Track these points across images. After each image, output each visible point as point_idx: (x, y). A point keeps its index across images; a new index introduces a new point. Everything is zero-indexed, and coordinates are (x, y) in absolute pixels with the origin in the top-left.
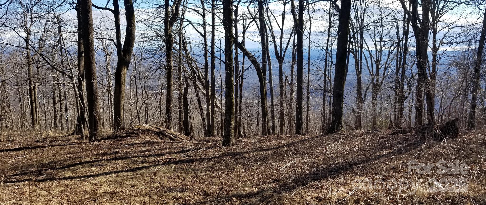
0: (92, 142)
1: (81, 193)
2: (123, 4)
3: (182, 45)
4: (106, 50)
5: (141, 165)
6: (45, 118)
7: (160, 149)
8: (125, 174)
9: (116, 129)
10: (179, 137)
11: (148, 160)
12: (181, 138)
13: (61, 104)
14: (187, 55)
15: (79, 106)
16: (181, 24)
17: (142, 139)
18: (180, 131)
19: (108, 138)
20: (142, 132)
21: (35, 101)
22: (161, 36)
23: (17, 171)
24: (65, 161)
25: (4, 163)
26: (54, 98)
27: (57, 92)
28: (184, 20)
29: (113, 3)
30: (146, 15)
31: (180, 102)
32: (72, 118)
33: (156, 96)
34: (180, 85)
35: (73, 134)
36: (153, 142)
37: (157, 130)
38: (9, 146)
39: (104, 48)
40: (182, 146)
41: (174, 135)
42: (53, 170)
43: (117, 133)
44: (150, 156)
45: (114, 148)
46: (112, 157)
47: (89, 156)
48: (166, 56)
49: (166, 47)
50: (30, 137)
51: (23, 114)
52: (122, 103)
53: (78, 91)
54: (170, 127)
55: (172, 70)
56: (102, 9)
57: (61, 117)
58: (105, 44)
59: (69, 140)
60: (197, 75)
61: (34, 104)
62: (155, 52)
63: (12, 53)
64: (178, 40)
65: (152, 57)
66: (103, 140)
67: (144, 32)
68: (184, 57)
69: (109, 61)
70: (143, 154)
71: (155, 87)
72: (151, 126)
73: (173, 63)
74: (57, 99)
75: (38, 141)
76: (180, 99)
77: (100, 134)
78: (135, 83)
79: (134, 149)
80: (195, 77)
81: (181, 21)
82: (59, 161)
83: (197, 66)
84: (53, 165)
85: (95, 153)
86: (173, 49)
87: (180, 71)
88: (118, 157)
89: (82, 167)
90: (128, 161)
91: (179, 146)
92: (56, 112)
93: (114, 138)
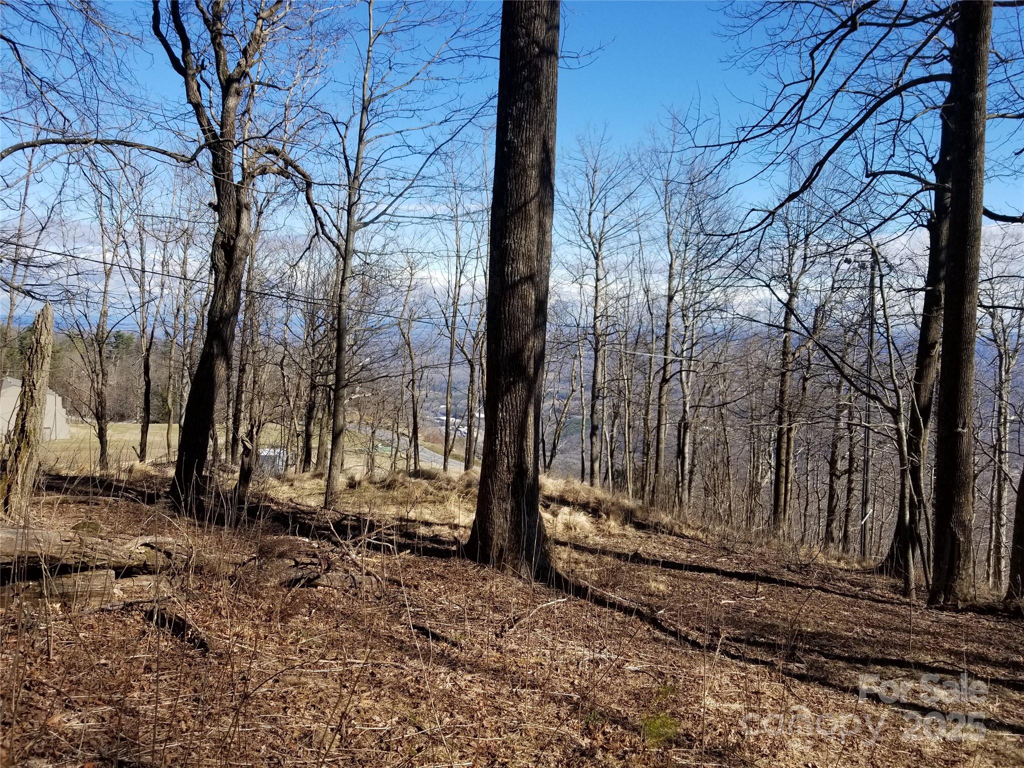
0: (936, 608)
1: (906, 752)
4: (1001, 342)
6: (806, 510)
9: (1018, 587)
13: (850, 481)
15: (908, 496)
19: (988, 610)
21: (787, 462)
23: (737, 632)
24: (860, 642)
25: (711, 601)
26: (833, 463)
27: (843, 449)
32: (876, 525)
35: (880, 570)
38: (723, 563)
39: (995, 335)
42: (826, 656)
43: (1020, 602)
45: (1008, 648)
46: (1001, 673)
47: (927, 650)
50: (771, 553)
51: (754, 489)
53: (909, 454)
57: (847, 516)
58: (1002, 321)
59: (866, 587)
61: (784, 469)
63: (749, 341)
66: (974, 611)
69: (1007, 372)
74: (842, 465)
75: (789, 569)
77: (965, 591)
82: (841, 637)
84: (825, 642)
85: (947, 646)
89: (907, 676)
92: (835, 500)
93: (1010, 617)
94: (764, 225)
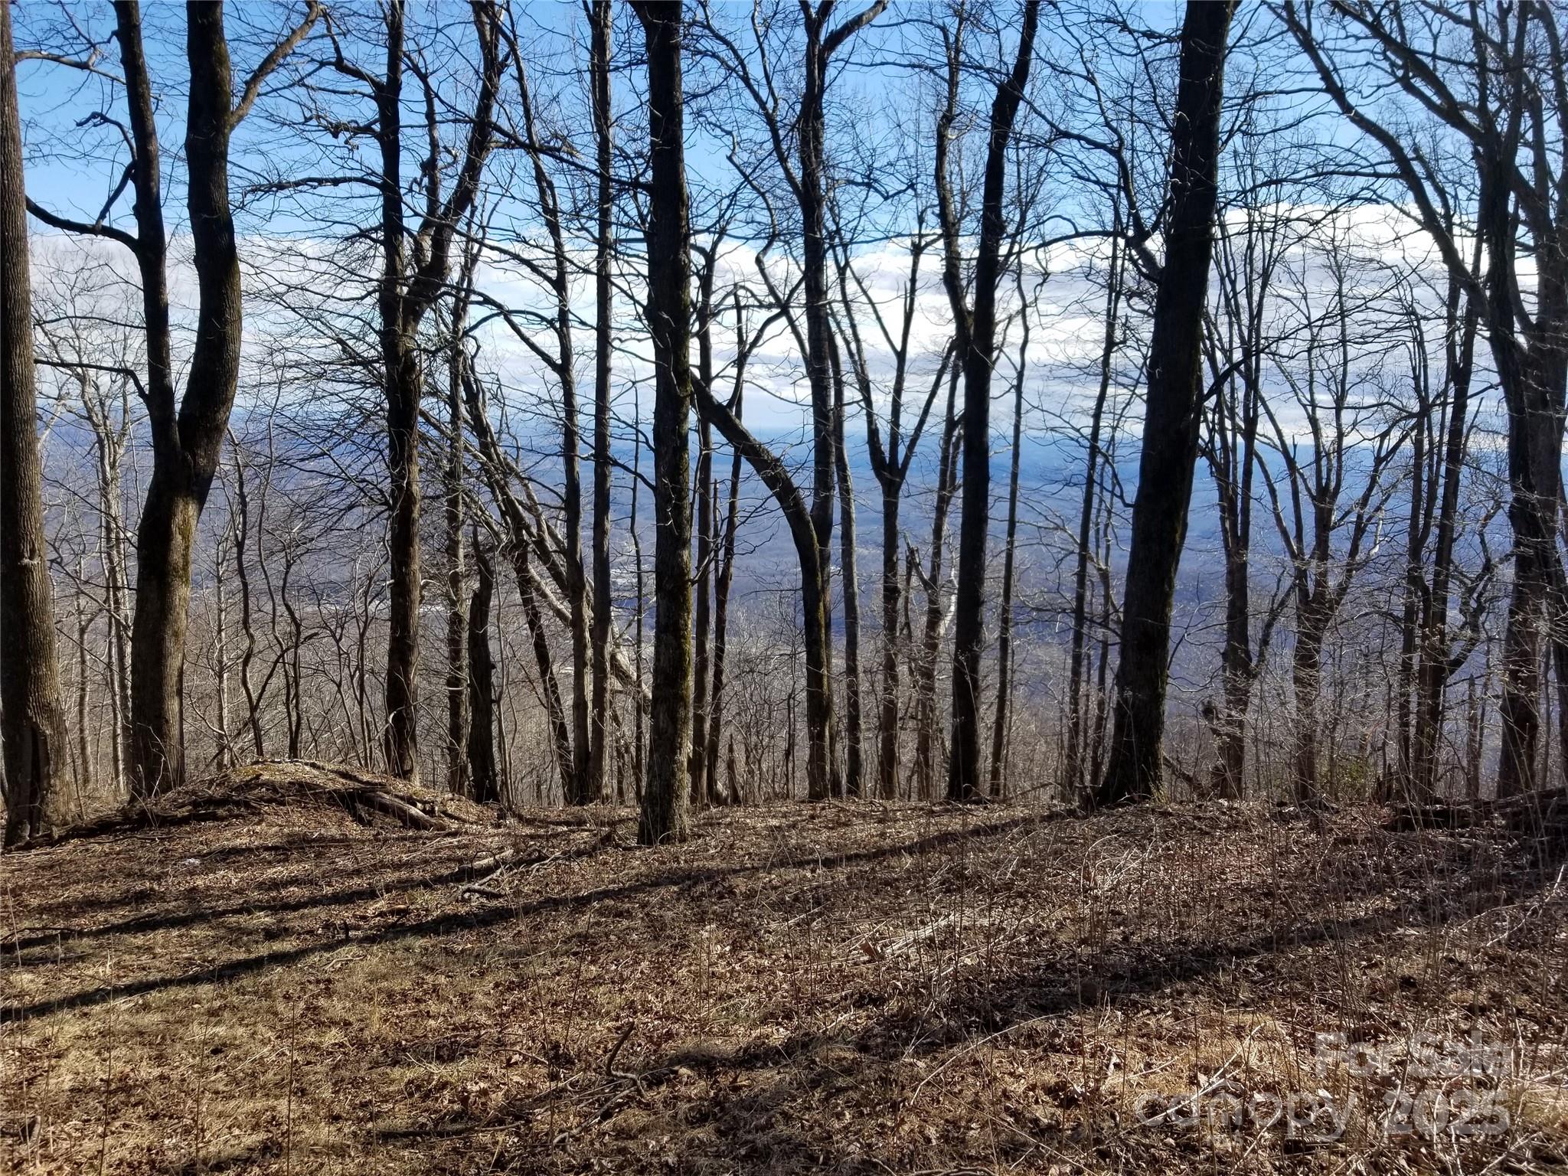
0: (18, 849)
2: (186, 213)
3: (465, 403)
4: (98, 419)
5: (263, 950)
7: (358, 872)
8: (183, 994)
9: (140, 782)
10: (445, 813)
11: (296, 924)
12: (457, 814)
14: (485, 448)
16: (458, 313)
17: (270, 825)
18: (455, 783)
19: (103, 828)
20: (270, 795)
22: (366, 363)
28: (473, 298)
29: (135, 208)
30: (292, 268)
31: (455, 656)
33: (339, 630)
34: (455, 580)
36: (321, 839)
37: (341, 784)
39: (89, 410)
40: (459, 853)
41: (424, 803)
43: (146, 804)
44: (304, 905)
45: (129, 875)
46: (120, 915)
48: (387, 451)
49: (390, 411)
52: (174, 663)
54: (407, 768)
55: (416, 515)
56: (82, 229)
58: (97, 388)
60: (530, 534)
62: (337, 433)
64: (444, 381)
65: (323, 454)
66: (79, 836)
67: (287, 342)
68: (475, 456)
69: (113, 466)
70: (274, 899)
71: (335, 588)
72: (313, 765)
73: (419, 485)
76: (453, 642)
77: (63, 809)
78: (241, 571)
79: (231, 874)
80: (521, 544)
81: (458, 299)
83: (529, 497)
85: (35, 902)
86: (420, 419)
87: (452, 517)
88: (149, 916)
90: (198, 932)
91: (443, 854)
93: (132, 830)
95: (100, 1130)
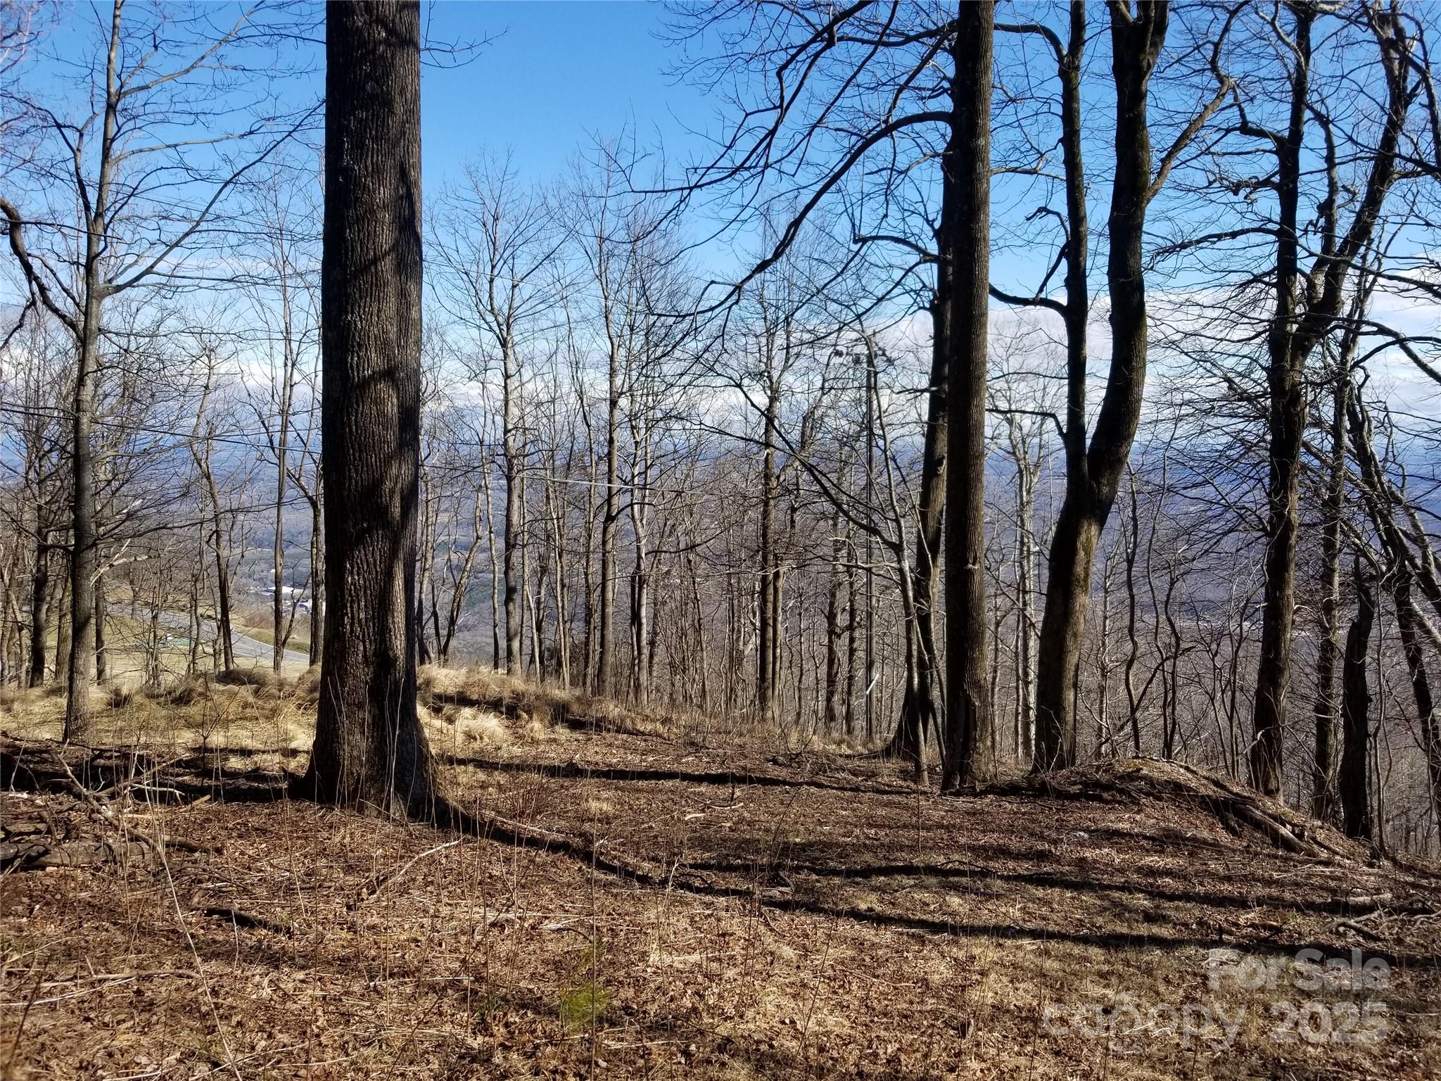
0: (951, 794)
1: (910, 984)
2: (1106, 280)
3: (1349, 432)
4: (1020, 454)
5: (1143, 929)
6: (800, 681)
7: (1228, 879)
8: (1077, 950)
9: (1042, 759)
10: (1314, 839)
11: (1171, 913)
12: (1327, 843)
13: (852, 640)
14: (1367, 475)
15: (915, 653)
16: (1346, 346)
17: (1148, 817)
18: (1320, 807)
19: (1010, 790)
20: (1147, 788)
21: (775, 620)
22: (1250, 399)
23: (707, 855)
24: (859, 848)
25: (673, 818)
26: (831, 617)
27: (842, 597)
28: (1365, 328)
29: (1067, 280)
30: (1190, 317)
31: (1325, 683)
32: (886, 696)
33: (1214, 646)
34: (1328, 608)
35: (887, 752)
36: (1194, 839)
37: (1210, 791)
38: (690, 763)
39: (1014, 447)
40: (1332, 884)
41: (1294, 825)
42: (818, 873)
43: (1047, 776)
44: (1179, 898)
45: (1032, 835)
46: (1025, 867)
47: (940, 848)
48: (1267, 481)
49: (1273, 442)
50: (752, 743)
51: (735, 660)
52: (1072, 659)
53: (915, 600)
54: (1273, 785)
55: (1293, 541)
56: (1025, 302)
57: (850, 685)
58: (1021, 429)
59: (873, 775)
60: (1415, 566)
61: (770, 630)
62: (1219, 463)
63: (722, 460)
64: (1328, 411)
65: (1206, 482)
66: (994, 793)
67: (1179, 384)
68: (1357, 485)
69: (1029, 492)
70: (1151, 885)
71: (1211, 606)
72: (1187, 769)
73: (1297, 509)
74: (842, 620)
75: (775, 762)
76: (1324, 668)
77: (984, 768)
78: (1129, 584)
79: (1114, 853)
80: (1404, 576)
81: (1348, 331)
82: (838, 845)
83: (1416, 526)
84: (817, 854)
85: (963, 840)
86: (1302, 450)
87: (1329, 545)
88: (1047, 873)
89: (915, 885)
90: (1088, 898)
91: (1316, 881)
92: (835, 666)
93: (1035, 796)
94: (727, 304)
95: (1016, 1048)
